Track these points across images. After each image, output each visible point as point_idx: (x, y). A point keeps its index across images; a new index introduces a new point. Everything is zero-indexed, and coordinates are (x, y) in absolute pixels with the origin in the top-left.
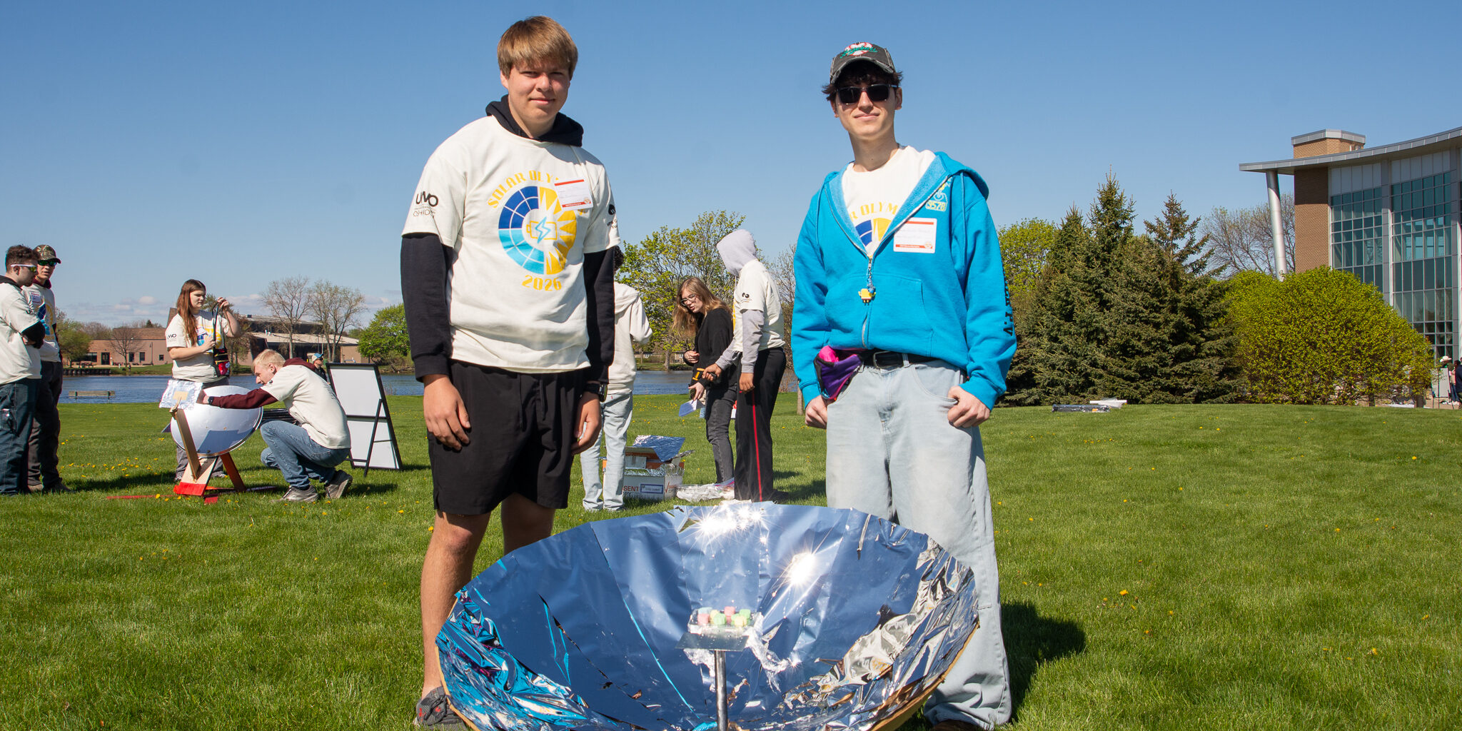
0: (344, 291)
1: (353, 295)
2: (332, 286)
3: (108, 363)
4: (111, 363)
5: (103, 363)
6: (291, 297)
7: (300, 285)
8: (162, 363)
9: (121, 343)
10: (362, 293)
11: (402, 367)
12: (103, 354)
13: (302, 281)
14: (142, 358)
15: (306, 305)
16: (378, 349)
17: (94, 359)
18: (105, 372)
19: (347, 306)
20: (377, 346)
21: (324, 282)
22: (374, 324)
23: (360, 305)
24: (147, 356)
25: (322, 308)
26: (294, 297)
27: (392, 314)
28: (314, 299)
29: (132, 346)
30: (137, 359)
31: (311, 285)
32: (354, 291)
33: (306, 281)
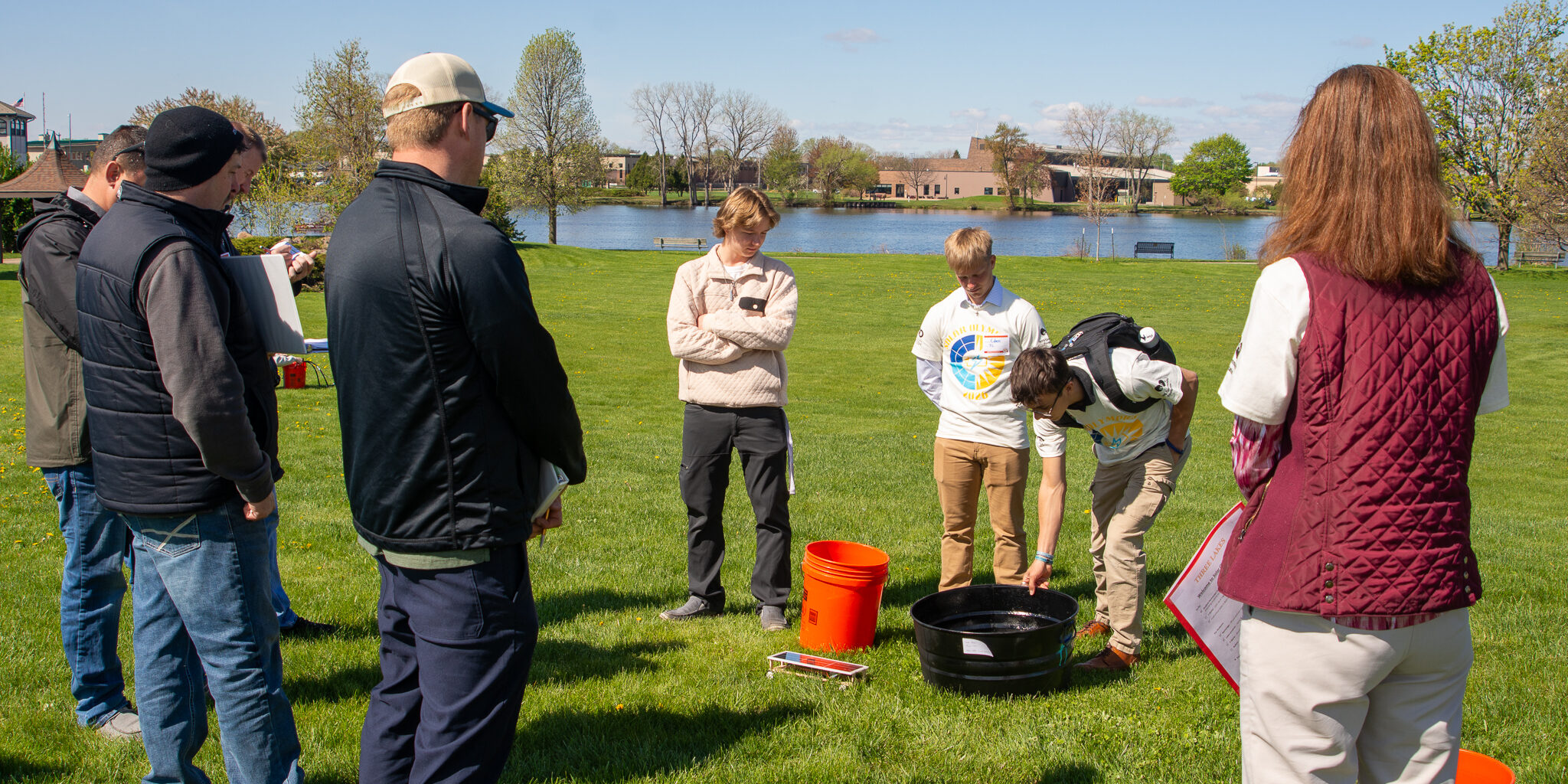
0: (1152, 119)
1: (1162, 124)
2: (1139, 114)
3: (902, 196)
4: (905, 196)
5: (898, 195)
6: (1092, 126)
7: (1102, 113)
8: (957, 196)
9: (912, 174)
10: (1172, 123)
11: (1218, 208)
12: (897, 186)
13: (1105, 108)
14: (937, 192)
15: (1108, 135)
16: (1192, 187)
17: (888, 190)
18: (898, 207)
19: (1155, 137)
20: (1191, 183)
21: (1130, 110)
22: (1188, 158)
23: (1170, 135)
24: (942, 190)
25: (1127, 140)
26: (1095, 126)
27: (1211, 146)
28: (1117, 128)
29: (923, 178)
30: (932, 192)
31: (1115, 111)
32: (1163, 121)
33: (1109, 108)
